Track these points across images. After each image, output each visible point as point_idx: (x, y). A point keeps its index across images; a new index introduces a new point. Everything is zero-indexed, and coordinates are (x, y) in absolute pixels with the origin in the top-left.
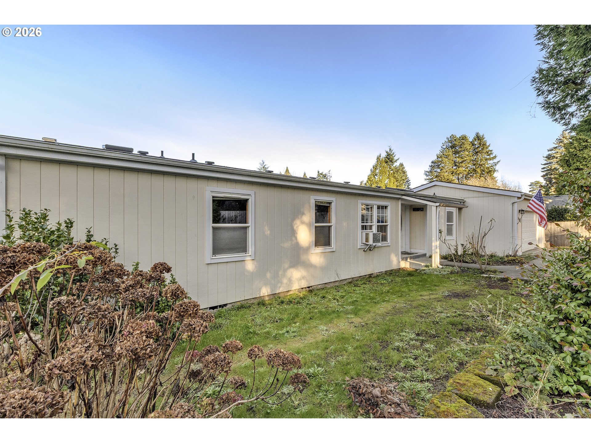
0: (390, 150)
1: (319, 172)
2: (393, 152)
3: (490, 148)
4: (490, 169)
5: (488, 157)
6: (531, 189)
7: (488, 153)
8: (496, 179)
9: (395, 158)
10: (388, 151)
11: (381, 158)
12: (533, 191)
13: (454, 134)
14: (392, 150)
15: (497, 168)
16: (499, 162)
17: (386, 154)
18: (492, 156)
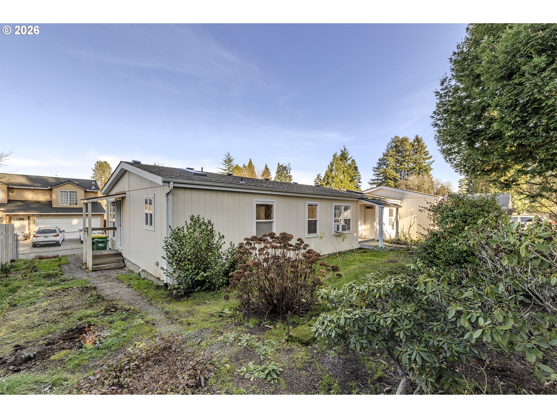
0: (345, 149)
1: (279, 164)
2: (347, 151)
3: (427, 149)
4: (427, 168)
5: (425, 157)
6: (460, 185)
7: (425, 153)
8: (432, 176)
9: (349, 157)
10: (343, 150)
11: (337, 156)
12: (461, 186)
13: (397, 136)
14: (346, 149)
15: (432, 166)
16: (433, 161)
17: (341, 153)
18: (428, 156)
